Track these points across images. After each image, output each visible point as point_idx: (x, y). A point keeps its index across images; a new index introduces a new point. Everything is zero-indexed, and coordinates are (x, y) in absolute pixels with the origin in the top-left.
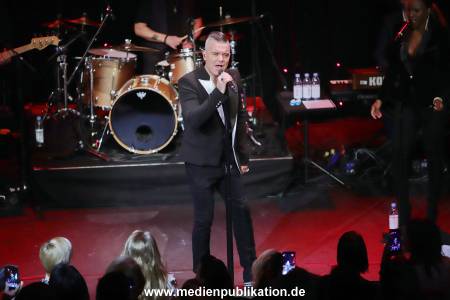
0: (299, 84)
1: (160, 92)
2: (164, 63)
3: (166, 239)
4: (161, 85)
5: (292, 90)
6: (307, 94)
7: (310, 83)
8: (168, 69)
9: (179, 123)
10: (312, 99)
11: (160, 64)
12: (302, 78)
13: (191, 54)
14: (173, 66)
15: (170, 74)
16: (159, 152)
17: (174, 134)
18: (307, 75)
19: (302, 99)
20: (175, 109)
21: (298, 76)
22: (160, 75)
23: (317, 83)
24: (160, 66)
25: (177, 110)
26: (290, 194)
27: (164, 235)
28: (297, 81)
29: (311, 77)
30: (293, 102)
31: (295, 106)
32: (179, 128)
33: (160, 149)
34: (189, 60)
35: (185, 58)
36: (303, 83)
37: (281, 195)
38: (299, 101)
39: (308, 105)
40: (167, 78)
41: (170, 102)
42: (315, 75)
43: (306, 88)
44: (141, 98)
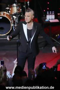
0: (48, 15)
1: (6, 17)
2: (8, 8)
3: (8, 61)
4: (7, 15)
5: (46, 17)
6: (50, 18)
7: (52, 14)
8: (9, 10)
9: (12, 26)
10: (52, 19)
11: (6, 8)
13: (16, 5)
14: (10, 9)
15: (10, 12)
16: (6, 35)
17: (11, 30)
18: (51, 12)
19: (49, 19)
20: (11, 22)
21: (48, 12)
22: (7, 12)
24: (7, 9)
25: (12, 23)
26: (45, 48)
27: (7, 60)
28: (48, 14)
30: (46, 20)
31: (47, 21)
32: (12, 28)
33: (6, 34)
34: (15, 7)
35: (14, 7)
36: (49, 14)
37: (43, 48)
38: (48, 20)
39: (51, 21)
40: (9, 12)
41: (10, 20)
42: (53, 12)
43: (50, 16)
44: (1, 19)
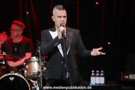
7: (99, 76)
10: (100, 84)
12: (95, 73)
14: (27, 67)
18: (98, 71)
21: (93, 71)
23: (103, 76)
28: (93, 74)
29: (100, 73)
36: (95, 76)
42: (102, 71)
43: (97, 78)
44: (12, 80)
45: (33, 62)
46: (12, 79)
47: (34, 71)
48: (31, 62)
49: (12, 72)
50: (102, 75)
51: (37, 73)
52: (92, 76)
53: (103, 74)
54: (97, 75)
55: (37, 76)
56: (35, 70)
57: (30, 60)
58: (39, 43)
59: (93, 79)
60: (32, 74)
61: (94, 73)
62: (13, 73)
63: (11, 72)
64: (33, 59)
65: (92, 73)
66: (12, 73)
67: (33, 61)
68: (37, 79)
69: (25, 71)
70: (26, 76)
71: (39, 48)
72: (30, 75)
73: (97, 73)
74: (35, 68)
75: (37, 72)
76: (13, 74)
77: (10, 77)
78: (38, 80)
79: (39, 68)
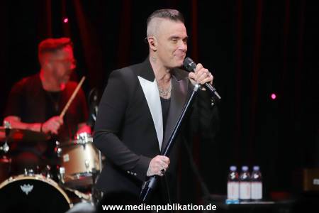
6: (245, 194)
7: (249, 180)
10: (251, 200)
12: (239, 172)
13: (91, 140)
14: (66, 158)
18: (245, 168)
21: (233, 168)
23: (258, 180)
28: (233, 176)
29: (251, 171)
36: (238, 180)
42: (256, 168)
43: (244, 186)
44: (27, 193)
45: (82, 146)
46: (27, 189)
47: (84, 170)
48: (76, 145)
49: (28, 173)
50: (256, 176)
51: (91, 175)
52: (232, 180)
53: (258, 174)
54: (245, 176)
55: (91, 182)
56: (87, 167)
57: (74, 142)
58: (95, 98)
59: (233, 188)
60: (78, 176)
61: (235, 172)
62: (31, 175)
63: (26, 173)
64: (81, 138)
65: (231, 172)
66: (28, 176)
67: (80, 144)
68: (93, 189)
69: (62, 170)
70: (63, 182)
71: (97, 110)
72: (72, 178)
73: (243, 172)
74: (87, 162)
75: (91, 171)
76: (31, 177)
77: (23, 185)
78: (95, 191)
79: (95, 161)
